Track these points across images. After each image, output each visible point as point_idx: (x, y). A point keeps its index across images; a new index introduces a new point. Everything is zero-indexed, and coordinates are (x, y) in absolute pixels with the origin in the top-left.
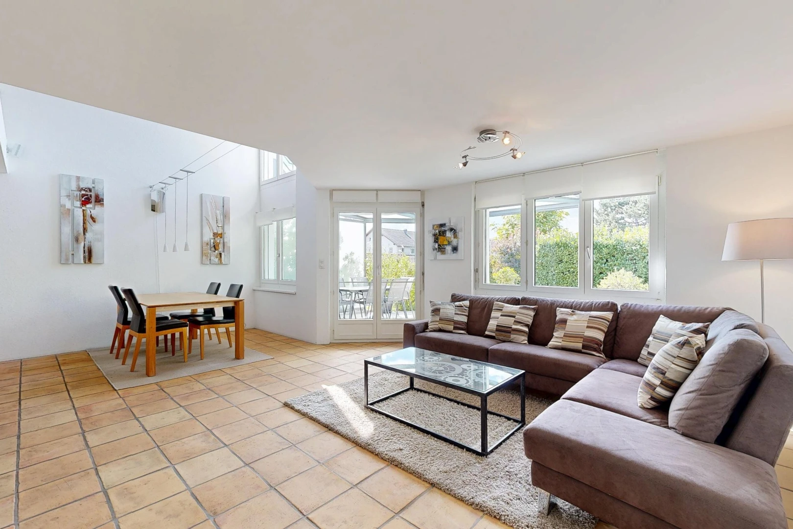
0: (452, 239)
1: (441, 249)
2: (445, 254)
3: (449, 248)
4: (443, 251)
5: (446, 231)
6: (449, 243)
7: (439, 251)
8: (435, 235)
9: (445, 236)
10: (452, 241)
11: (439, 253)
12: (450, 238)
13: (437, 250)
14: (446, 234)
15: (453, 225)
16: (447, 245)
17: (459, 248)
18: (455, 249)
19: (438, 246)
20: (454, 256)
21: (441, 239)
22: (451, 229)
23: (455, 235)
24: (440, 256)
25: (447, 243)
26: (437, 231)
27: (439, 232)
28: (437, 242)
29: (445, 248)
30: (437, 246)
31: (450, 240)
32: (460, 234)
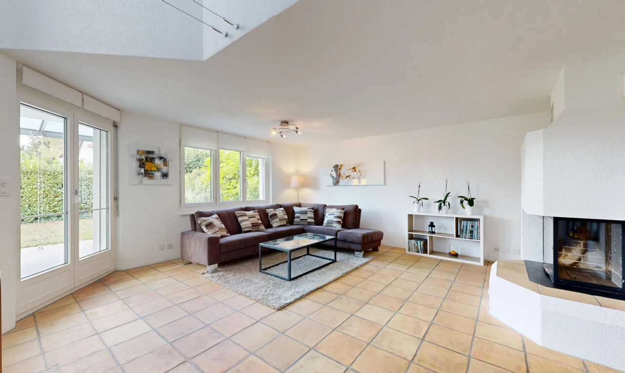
0: (162, 166)
1: (148, 174)
2: (153, 179)
3: (158, 175)
4: (151, 177)
5: (155, 158)
6: (158, 170)
7: (145, 176)
8: (140, 160)
9: (153, 163)
10: (161, 168)
11: (146, 178)
12: (160, 165)
13: (144, 175)
14: (154, 161)
15: (162, 154)
16: (155, 171)
17: (170, 175)
18: (165, 175)
19: (145, 171)
20: (165, 181)
21: (148, 166)
22: (161, 158)
23: (165, 163)
24: (146, 180)
25: (156, 169)
26: (143, 157)
27: (146, 158)
28: (144, 167)
29: (153, 174)
30: (142, 171)
31: (159, 167)
32: (170, 164)
